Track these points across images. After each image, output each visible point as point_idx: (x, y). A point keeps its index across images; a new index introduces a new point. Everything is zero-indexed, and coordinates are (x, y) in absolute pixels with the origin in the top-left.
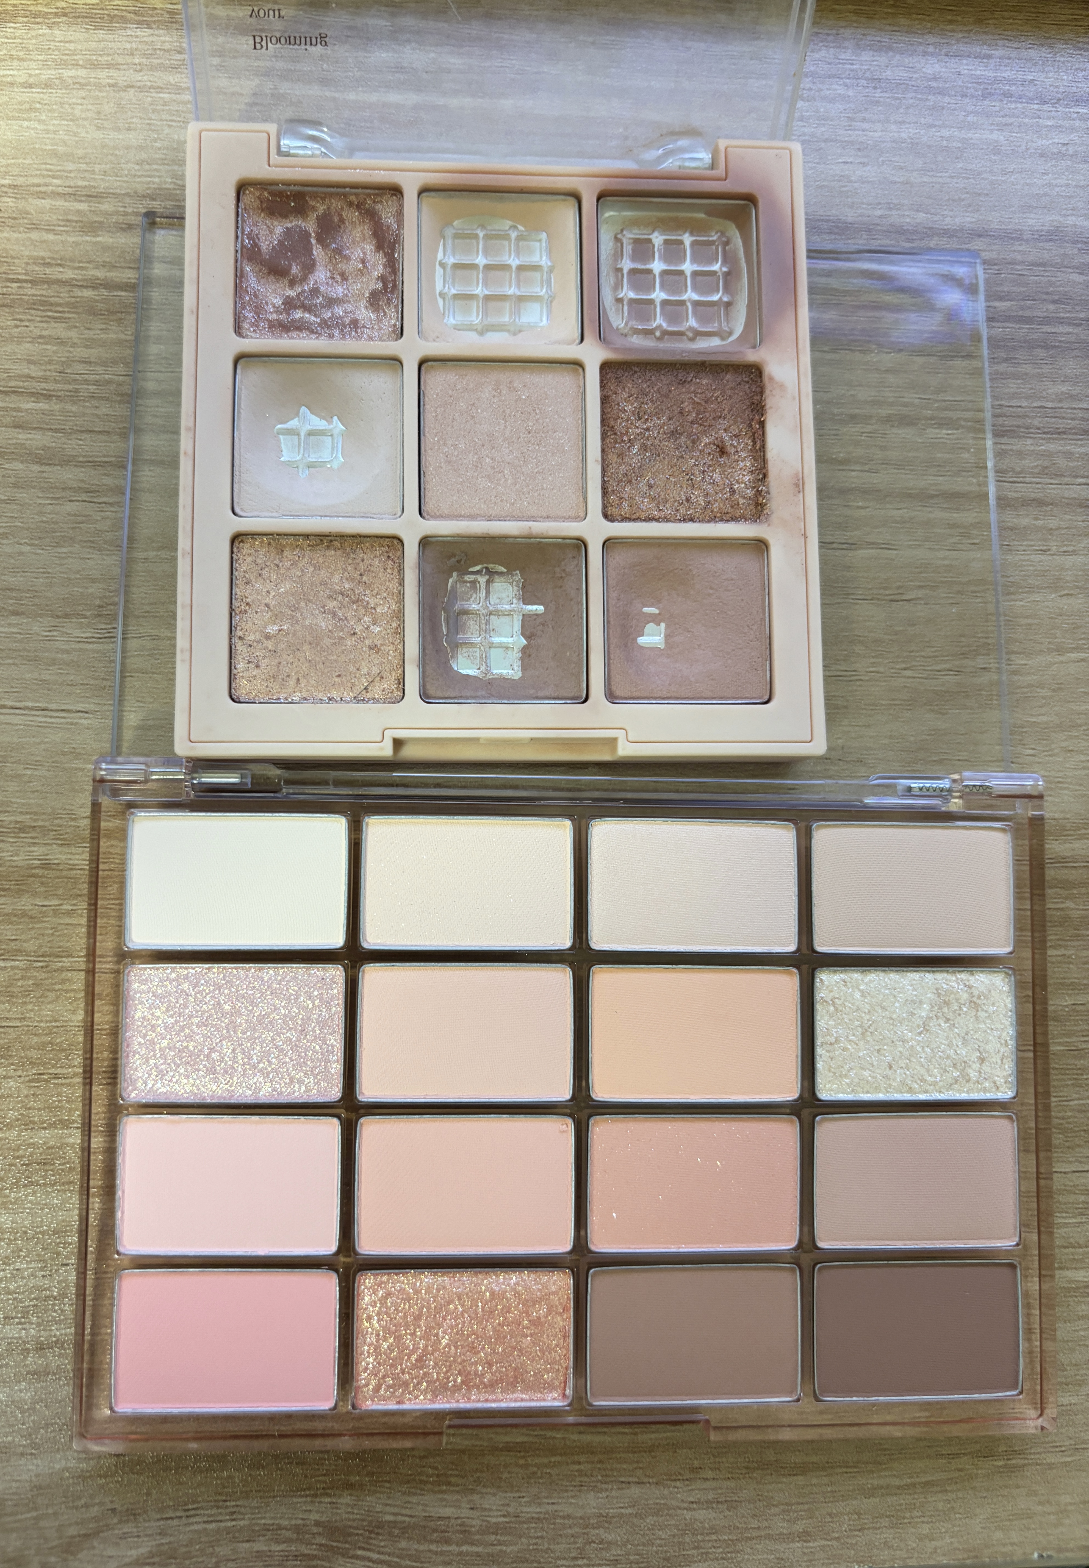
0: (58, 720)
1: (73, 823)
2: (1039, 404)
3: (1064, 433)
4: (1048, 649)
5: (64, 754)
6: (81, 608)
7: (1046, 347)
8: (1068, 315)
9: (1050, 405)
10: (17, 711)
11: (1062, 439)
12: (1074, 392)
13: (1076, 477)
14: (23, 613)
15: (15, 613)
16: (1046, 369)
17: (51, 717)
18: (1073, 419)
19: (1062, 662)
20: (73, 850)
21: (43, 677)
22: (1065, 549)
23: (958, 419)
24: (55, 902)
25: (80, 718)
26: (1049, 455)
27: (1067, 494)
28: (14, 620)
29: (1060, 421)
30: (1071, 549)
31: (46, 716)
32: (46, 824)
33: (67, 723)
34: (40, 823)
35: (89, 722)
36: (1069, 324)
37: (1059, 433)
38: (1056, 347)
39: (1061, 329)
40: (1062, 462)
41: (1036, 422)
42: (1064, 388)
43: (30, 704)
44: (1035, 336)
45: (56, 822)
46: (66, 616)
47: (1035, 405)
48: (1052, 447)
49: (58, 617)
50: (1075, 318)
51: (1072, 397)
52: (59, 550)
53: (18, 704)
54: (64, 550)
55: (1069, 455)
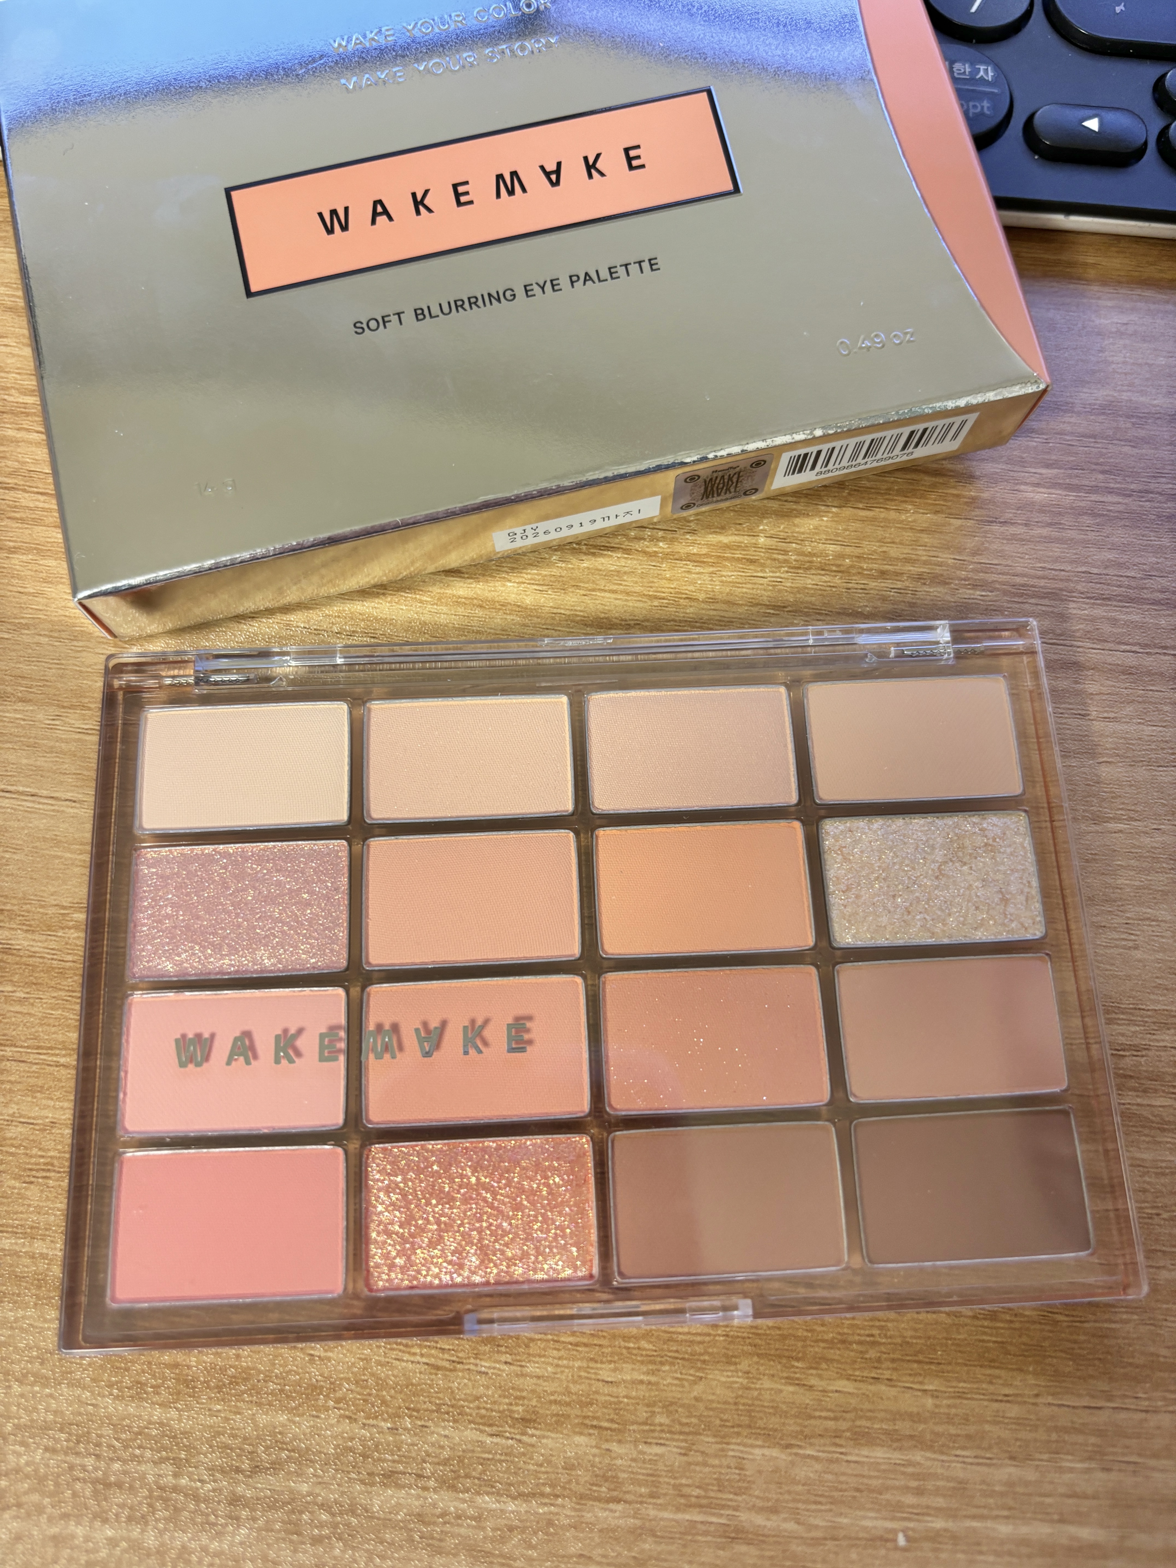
0: (45, 807)
1: (41, 910)
2: (1084, 569)
3: (1109, 599)
5: (45, 839)
7: (1094, 515)
8: (1118, 486)
9: (1095, 571)
10: (7, 795)
11: (1107, 605)
12: (1121, 560)
13: (1120, 643)
14: (30, 701)
15: (22, 700)
16: (1091, 536)
17: (39, 803)
18: (1120, 586)
20: (37, 937)
21: (38, 763)
22: (1106, 715)
25: (68, 807)
26: (1093, 620)
27: (1110, 660)
28: (20, 706)
29: (1105, 587)
31: (33, 802)
32: (15, 908)
33: (53, 811)
34: (8, 907)
35: (75, 811)
36: (1118, 494)
50: (1125, 489)
51: (1120, 565)
53: (10, 788)
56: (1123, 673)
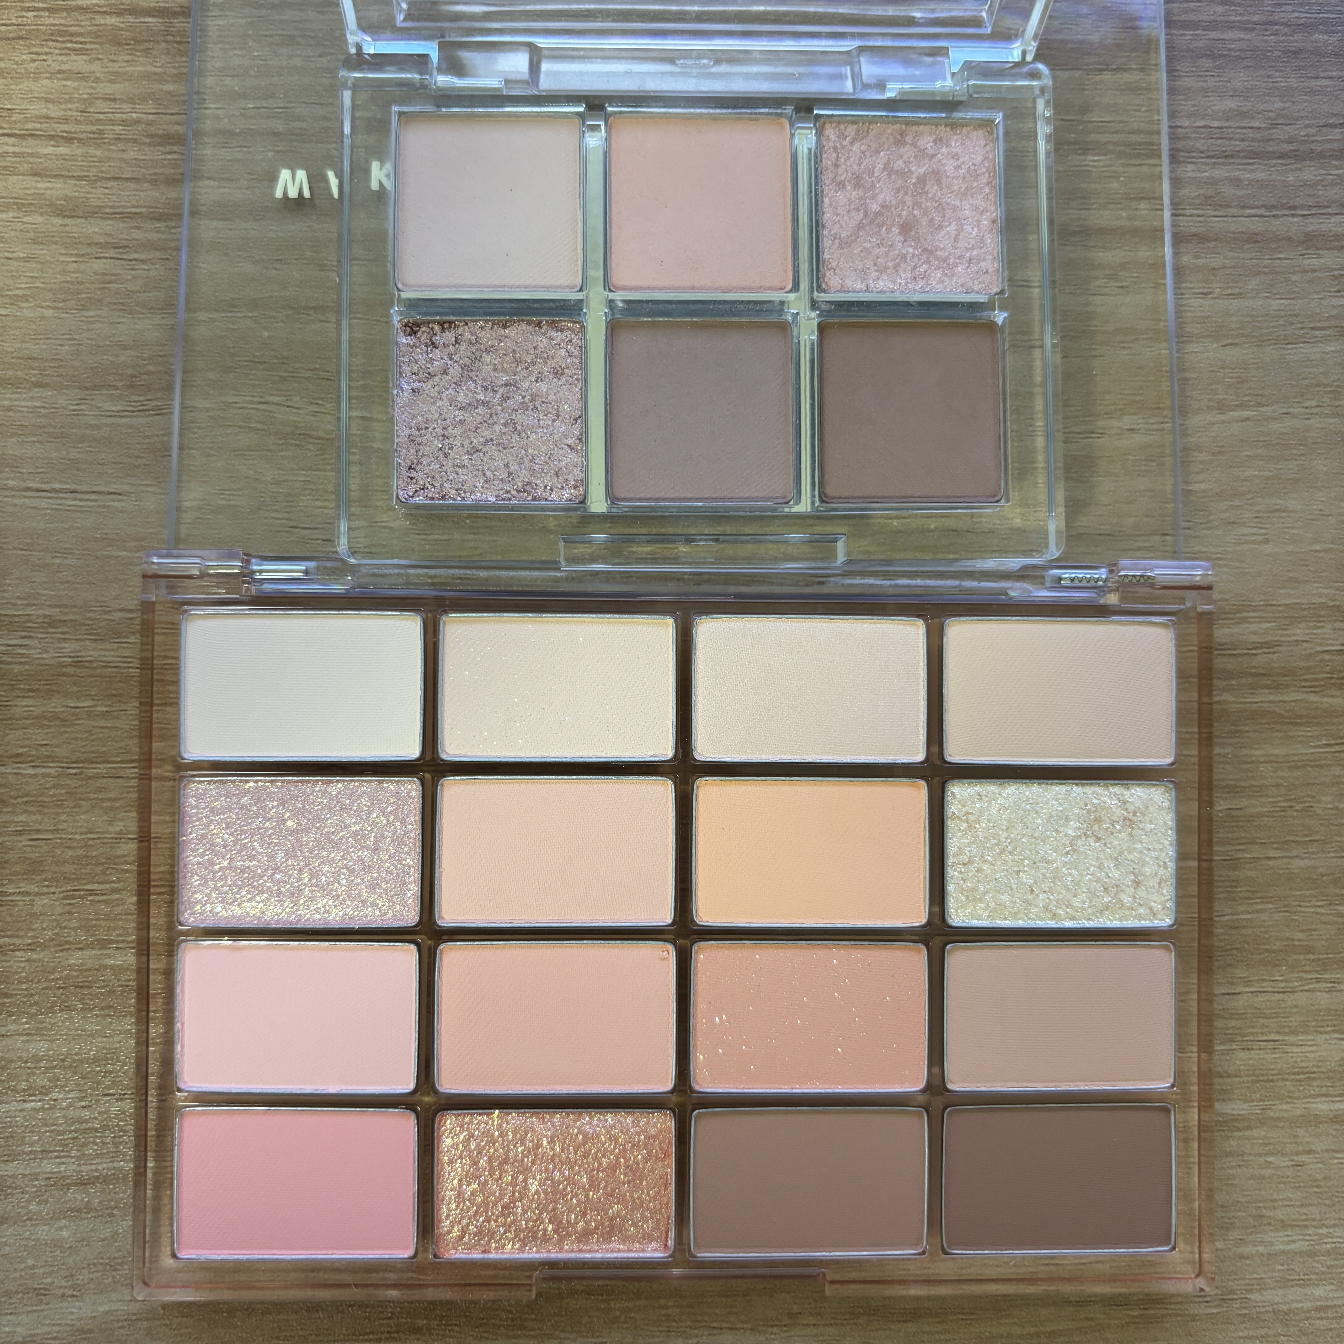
0: (89, 503)
1: (106, 617)
2: (1202, 123)
3: (1232, 156)
4: (1208, 407)
5: (95, 540)
6: (111, 378)
7: (1213, 57)
8: (1239, 18)
9: (1216, 124)
10: (44, 494)
11: (1230, 164)
12: (1244, 109)
13: (1244, 207)
14: (47, 385)
15: (39, 385)
16: (1211, 82)
17: (81, 500)
18: (1243, 140)
19: (1223, 422)
20: (108, 646)
21: (71, 456)
22: (1230, 291)
23: (1107, 143)
24: (89, 703)
25: (113, 500)
26: (1214, 182)
27: (1233, 228)
28: (36, 392)
29: (1227, 142)
30: (1236, 291)
31: (75, 499)
32: (77, 618)
33: (99, 506)
34: (71, 617)
35: (123, 504)
36: (1240, 29)
37: (1226, 157)
38: (1224, 56)
39: (1230, 35)
40: (1228, 191)
41: (1198, 145)
42: (1232, 104)
43: (57, 486)
44: (1200, 44)
45: (89, 615)
46: (95, 387)
47: (1198, 124)
48: (1218, 173)
49: (87, 388)
50: (1248, 22)
51: (1242, 115)
52: (86, 314)
53: (44, 486)
54: (91, 313)
55: (1236, 183)
56: (1248, 241)
